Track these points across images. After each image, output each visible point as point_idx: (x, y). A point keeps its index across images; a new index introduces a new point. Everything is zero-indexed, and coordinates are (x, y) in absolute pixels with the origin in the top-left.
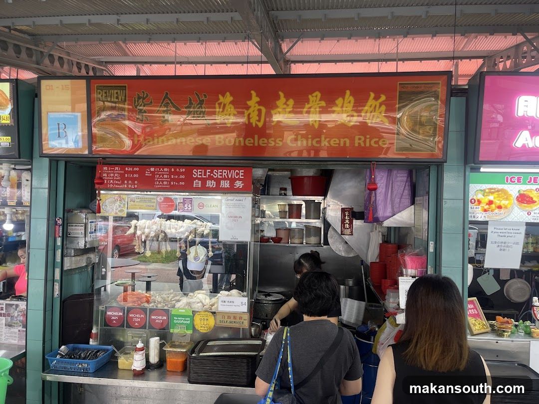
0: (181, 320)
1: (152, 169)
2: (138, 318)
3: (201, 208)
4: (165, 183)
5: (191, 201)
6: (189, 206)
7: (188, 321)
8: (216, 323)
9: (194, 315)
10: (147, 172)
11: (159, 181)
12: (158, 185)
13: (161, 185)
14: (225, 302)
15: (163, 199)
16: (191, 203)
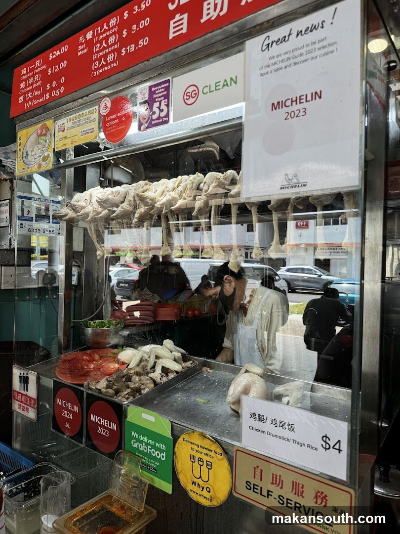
0: (147, 444)
1: (89, 36)
2: (71, 412)
3: (191, 101)
4: (110, 58)
5: (167, 89)
6: (163, 107)
7: (162, 451)
8: (233, 487)
9: (175, 438)
10: (80, 48)
11: (99, 60)
12: (99, 68)
13: (103, 66)
14: (261, 419)
15: (109, 105)
16: (167, 97)
